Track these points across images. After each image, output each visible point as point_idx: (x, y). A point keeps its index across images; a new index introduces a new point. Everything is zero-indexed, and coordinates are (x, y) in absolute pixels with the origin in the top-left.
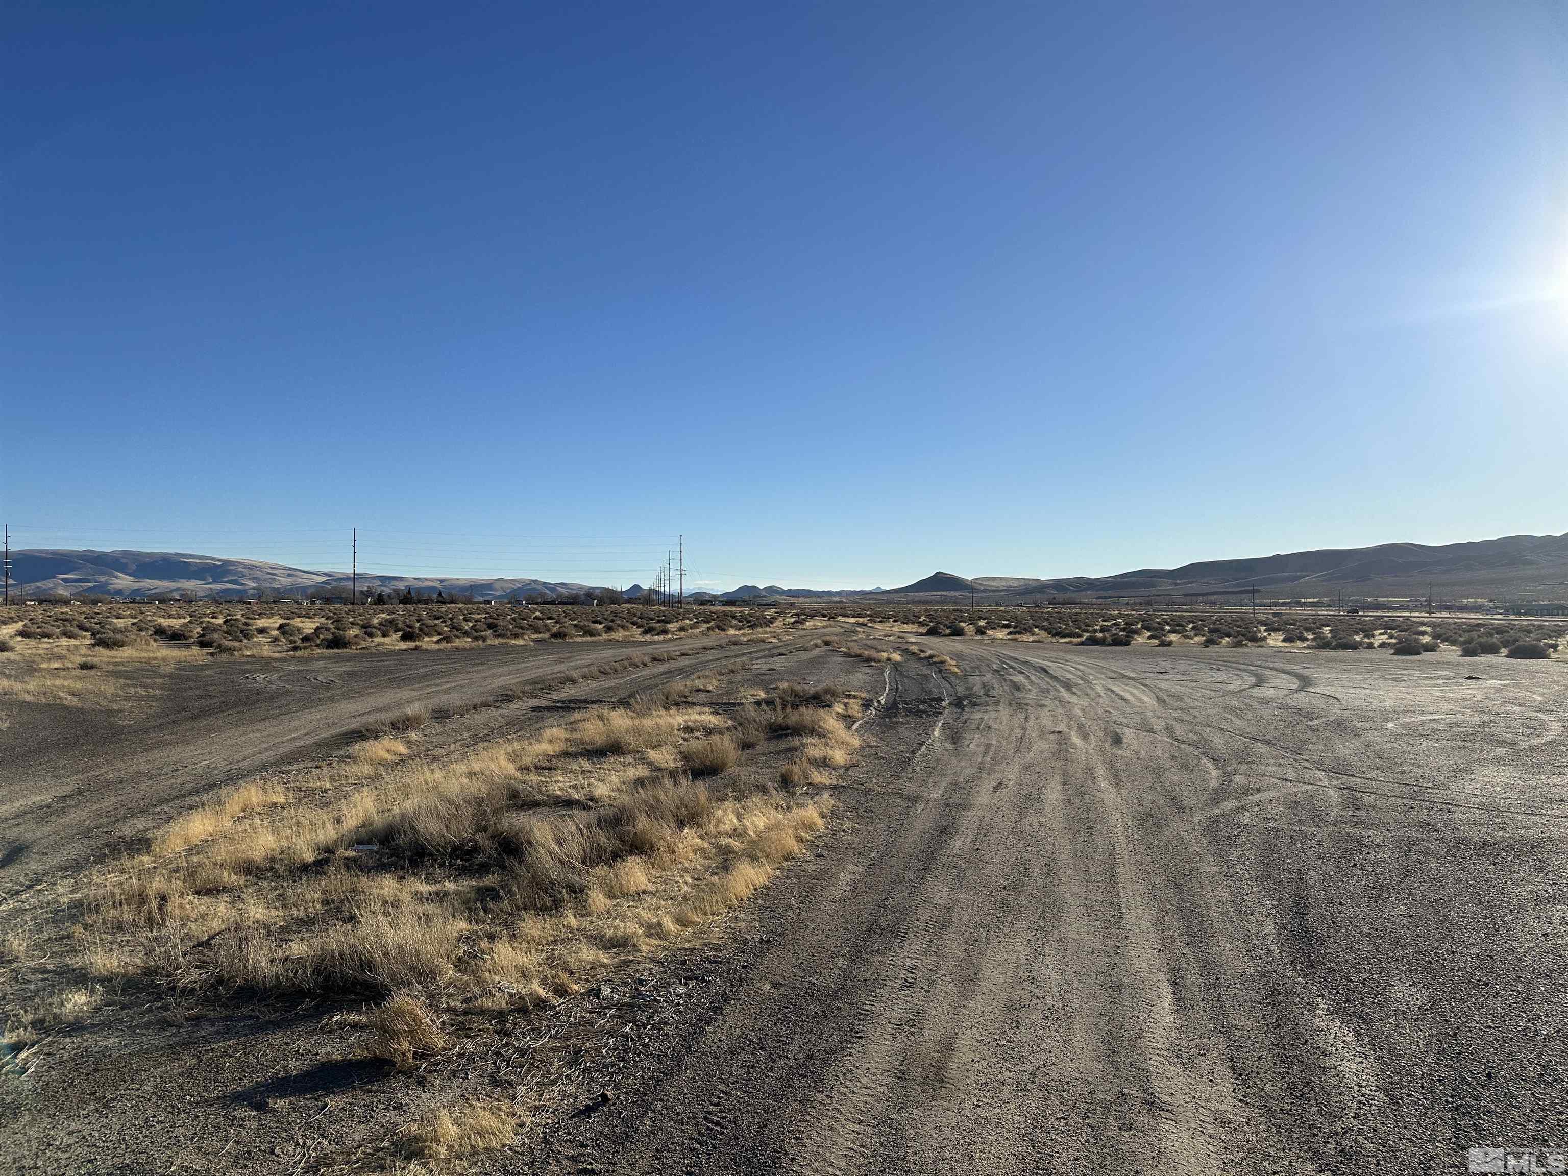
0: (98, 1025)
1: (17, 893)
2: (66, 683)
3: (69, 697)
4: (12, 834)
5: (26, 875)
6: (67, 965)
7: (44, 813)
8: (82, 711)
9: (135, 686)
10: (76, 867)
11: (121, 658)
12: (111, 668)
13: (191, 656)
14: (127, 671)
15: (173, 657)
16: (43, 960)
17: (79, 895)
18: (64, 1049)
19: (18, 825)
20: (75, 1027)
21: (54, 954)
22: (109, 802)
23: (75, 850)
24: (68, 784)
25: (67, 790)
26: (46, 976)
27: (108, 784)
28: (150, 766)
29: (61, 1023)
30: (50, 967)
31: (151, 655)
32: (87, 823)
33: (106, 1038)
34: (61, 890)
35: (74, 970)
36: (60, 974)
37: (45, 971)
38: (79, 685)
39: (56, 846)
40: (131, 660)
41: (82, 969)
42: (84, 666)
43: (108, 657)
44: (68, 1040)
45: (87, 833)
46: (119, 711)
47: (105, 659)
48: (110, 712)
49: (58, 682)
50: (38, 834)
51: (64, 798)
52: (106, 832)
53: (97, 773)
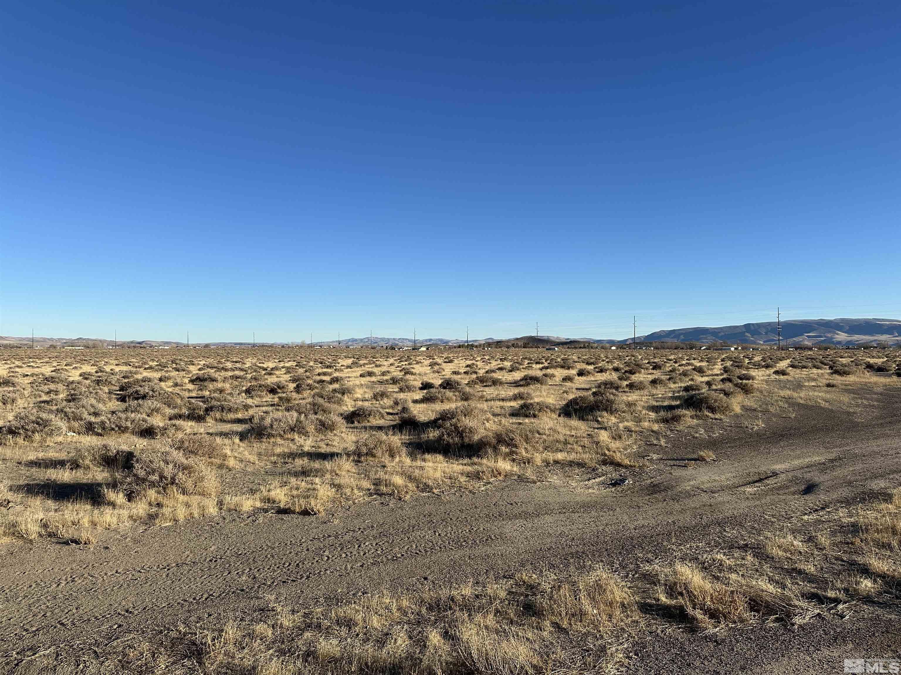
0: (882, 604)
1: (817, 510)
2: (820, 394)
3: (824, 403)
4: (808, 476)
5: (819, 501)
6: (855, 561)
7: (823, 467)
8: (832, 411)
9: (862, 399)
10: (847, 502)
11: (849, 381)
12: (844, 387)
13: (893, 382)
14: (853, 389)
15: (881, 382)
16: (839, 553)
17: (852, 520)
18: (864, 611)
19: (810, 472)
20: (868, 599)
21: (845, 552)
22: (859, 467)
23: (845, 492)
24: (832, 453)
25: (832, 456)
26: (844, 563)
27: (856, 456)
28: (880, 448)
29: (858, 594)
30: (845, 559)
31: (867, 380)
32: (849, 477)
33: (890, 613)
34: (841, 515)
35: (859, 564)
36: (852, 565)
37: (843, 561)
38: (828, 396)
39: (833, 488)
40: (855, 383)
41: (864, 565)
42: (828, 385)
43: (841, 380)
44: (865, 606)
45: (850, 483)
46: (854, 413)
47: (839, 382)
48: (849, 413)
49: (816, 394)
50: (822, 479)
51: (832, 461)
52: (862, 485)
53: (848, 449)
